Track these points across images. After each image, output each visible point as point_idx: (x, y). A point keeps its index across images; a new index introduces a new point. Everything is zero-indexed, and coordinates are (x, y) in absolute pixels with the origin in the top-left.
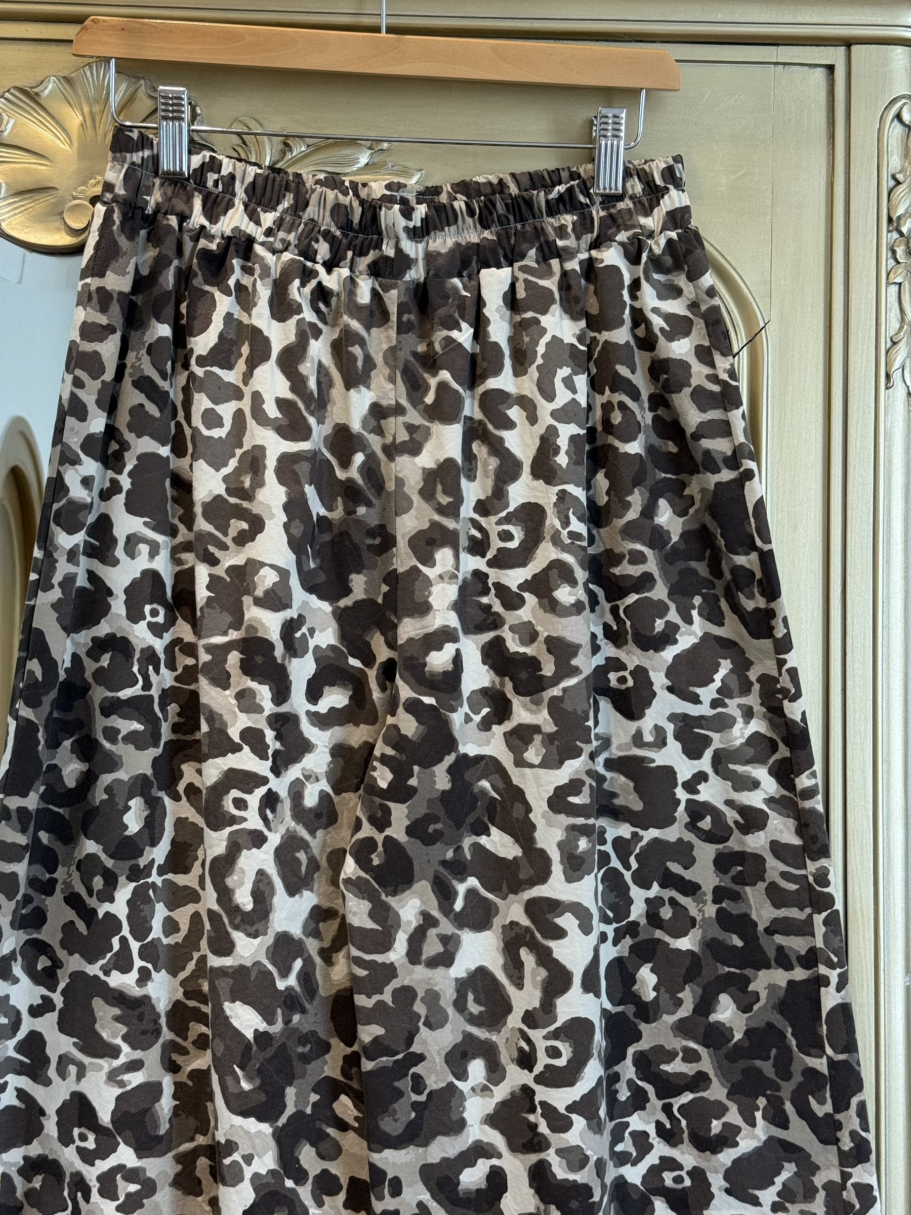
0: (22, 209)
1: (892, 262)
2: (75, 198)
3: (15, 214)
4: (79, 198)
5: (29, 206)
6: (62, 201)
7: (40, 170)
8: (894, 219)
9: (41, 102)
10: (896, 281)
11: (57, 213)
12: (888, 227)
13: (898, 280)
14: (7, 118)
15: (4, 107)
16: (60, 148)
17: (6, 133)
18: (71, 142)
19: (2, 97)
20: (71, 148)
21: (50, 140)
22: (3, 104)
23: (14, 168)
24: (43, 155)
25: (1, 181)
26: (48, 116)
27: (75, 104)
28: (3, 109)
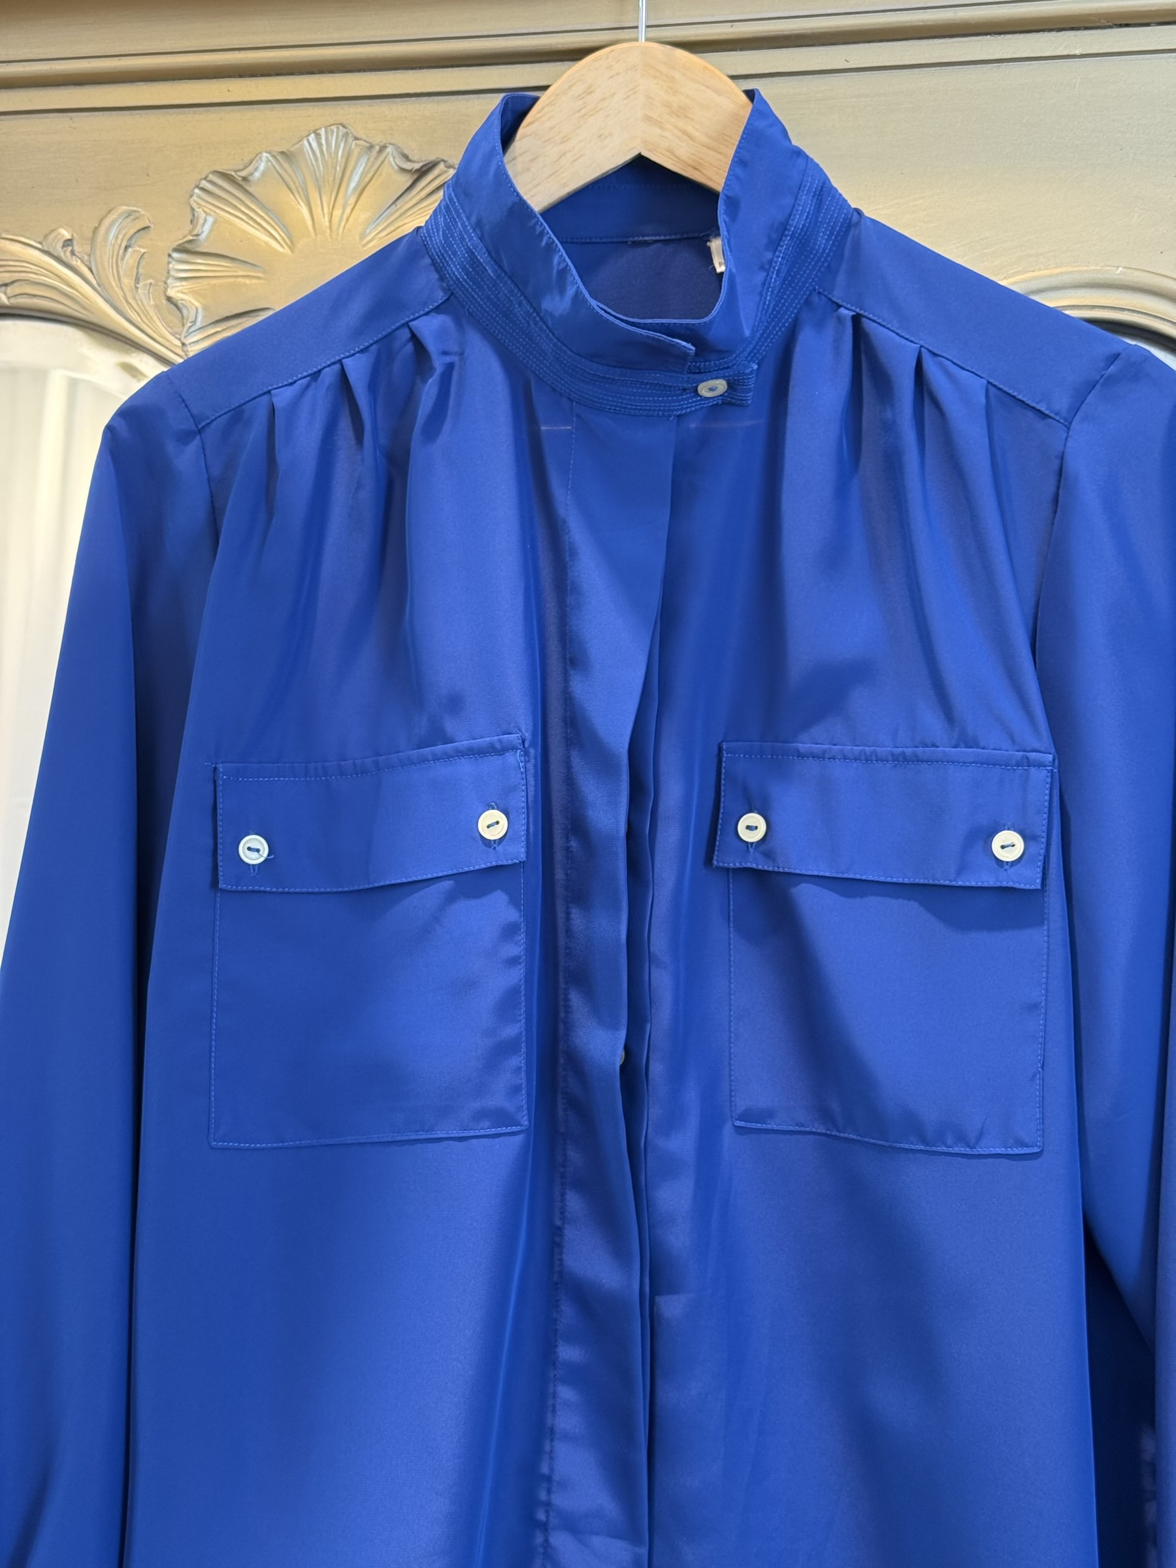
7: (250, 285)
9: (251, 189)
14: (204, 215)
15: (200, 202)
16: (277, 252)
17: (203, 236)
18: (292, 242)
19: (197, 187)
20: (292, 250)
21: (266, 243)
22: (199, 197)
23: (215, 284)
24: (252, 264)
25: (197, 304)
26: (261, 209)
27: (297, 188)
28: (198, 204)
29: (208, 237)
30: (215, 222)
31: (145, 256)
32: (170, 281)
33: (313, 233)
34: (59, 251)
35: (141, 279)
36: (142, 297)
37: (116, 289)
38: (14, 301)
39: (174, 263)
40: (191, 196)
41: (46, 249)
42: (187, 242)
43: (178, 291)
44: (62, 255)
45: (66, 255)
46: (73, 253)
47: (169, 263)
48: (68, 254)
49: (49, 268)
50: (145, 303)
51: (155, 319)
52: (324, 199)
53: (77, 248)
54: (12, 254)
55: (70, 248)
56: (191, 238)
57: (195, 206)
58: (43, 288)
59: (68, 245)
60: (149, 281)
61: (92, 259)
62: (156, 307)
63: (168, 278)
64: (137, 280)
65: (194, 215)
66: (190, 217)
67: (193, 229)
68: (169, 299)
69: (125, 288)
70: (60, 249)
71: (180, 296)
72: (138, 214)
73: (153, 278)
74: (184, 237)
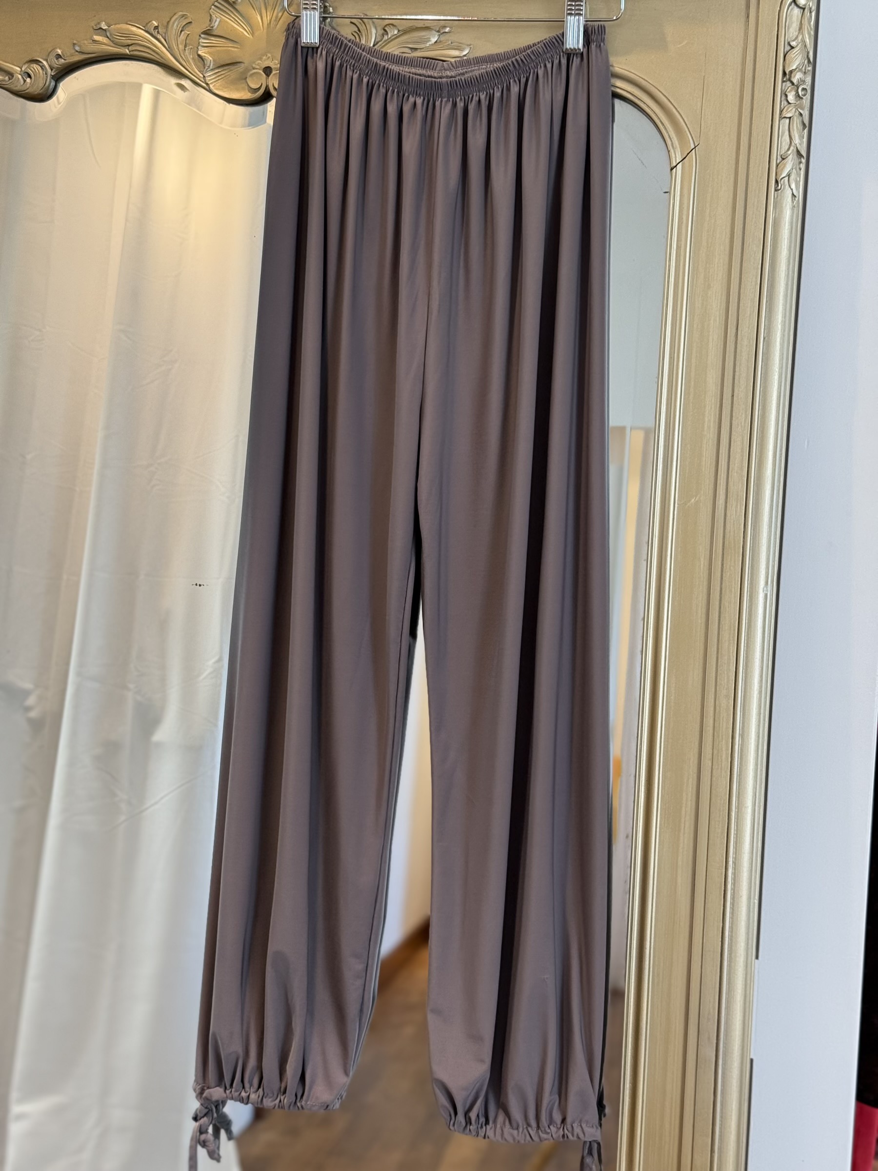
0: (223, 76)
1: (784, 103)
2: (254, 68)
3: (219, 80)
4: (257, 69)
5: (227, 74)
6: (247, 70)
7: (235, 52)
8: (787, 72)
9: (237, 7)
10: (787, 116)
11: (243, 78)
12: (783, 78)
13: (789, 115)
14: (215, 18)
15: (214, 11)
16: (247, 36)
17: (215, 28)
18: (253, 33)
19: (213, 5)
20: (253, 36)
21: (241, 31)
22: (214, 10)
23: (219, 50)
24: (235, 42)
25: (211, 58)
26: (240, 16)
27: (256, 7)
28: (213, 12)
29: (216, 29)
30: (219, 22)
31: (189, 35)
32: (199, 47)
33: (262, 29)
34: (152, 31)
35: (187, 45)
36: (187, 54)
37: (176, 50)
38: (132, 53)
39: (201, 39)
40: (210, 9)
41: (147, 30)
42: (207, 30)
43: (203, 52)
44: (153, 33)
45: (155, 33)
46: (158, 32)
47: (199, 39)
48: (156, 32)
49: (147, 38)
50: (188, 57)
51: (193, 64)
52: (268, 13)
53: (160, 30)
54: (132, 31)
55: (157, 30)
56: (209, 28)
57: (212, 14)
58: (145, 48)
59: (156, 29)
60: (190, 47)
61: (166, 36)
62: (193, 59)
63: (199, 46)
64: (185, 46)
65: (211, 18)
66: (209, 18)
67: (211, 24)
68: (199, 56)
69: (180, 50)
70: (152, 30)
71: (203, 54)
72: (186, 16)
73: (192, 45)
74: (207, 27)
